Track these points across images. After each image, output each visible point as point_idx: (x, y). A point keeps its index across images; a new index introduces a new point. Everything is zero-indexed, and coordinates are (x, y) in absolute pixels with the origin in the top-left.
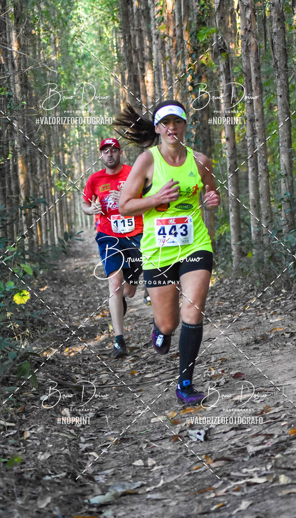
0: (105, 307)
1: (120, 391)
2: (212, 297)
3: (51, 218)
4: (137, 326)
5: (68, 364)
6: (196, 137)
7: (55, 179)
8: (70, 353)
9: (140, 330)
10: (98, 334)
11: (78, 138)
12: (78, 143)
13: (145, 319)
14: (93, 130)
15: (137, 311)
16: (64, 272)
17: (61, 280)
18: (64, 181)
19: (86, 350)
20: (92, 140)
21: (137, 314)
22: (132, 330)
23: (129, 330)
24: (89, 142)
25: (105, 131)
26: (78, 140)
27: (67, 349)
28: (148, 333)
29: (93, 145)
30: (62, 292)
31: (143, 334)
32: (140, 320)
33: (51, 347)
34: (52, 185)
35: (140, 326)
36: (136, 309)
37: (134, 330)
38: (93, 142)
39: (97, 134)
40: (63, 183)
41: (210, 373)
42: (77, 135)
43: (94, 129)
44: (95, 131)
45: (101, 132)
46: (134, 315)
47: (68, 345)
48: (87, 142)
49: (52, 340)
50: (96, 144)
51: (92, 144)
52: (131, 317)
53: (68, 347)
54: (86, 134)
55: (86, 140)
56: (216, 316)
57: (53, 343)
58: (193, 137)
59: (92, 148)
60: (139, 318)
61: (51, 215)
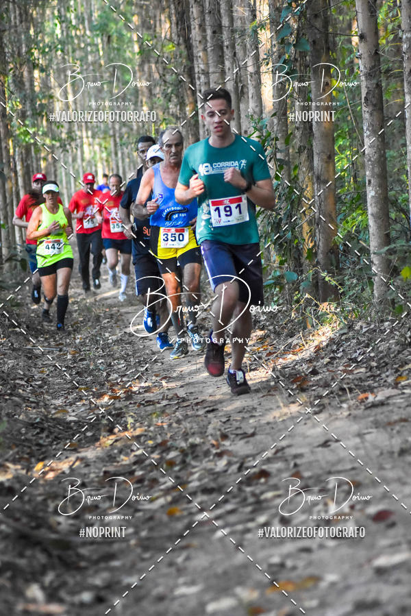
0: (117, 379)
1: (146, 548)
2: (333, 359)
3: (8, 201)
4: (180, 417)
5: (40, 495)
6: (298, 34)
7: (16, 122)
8: (45, 473)
9: (186, 425)
10: (103, 433)
11: (59, 36)
12: (59, 46)
13: (197, 404)
14: (90, 21)
15: (182, 387)
16: (33, 311)
17: (28, 327)
18: (34, 125)
19: (79, 467)
20: (89, 40)
21: (182, 393)
22: (170, 425)
23: (165, 426)
24: (82, 45)
25: (116, 22)
26: (60, 42)
27: (40, 465)
28: (203, 431)
29: (92, 52)
30: (30, 351)
31: (193, 434)
32: (185, 404)
33: (7, 460)
34: (9, 134)
35: (186, 417)
36: (179, 383)
37: (175, 425)
38: (89, 44)
39: (99, 29)
40: (31, 131)
41: (326, 511)
42: (58, 31)
43: (93, 18)
44: (95, 23)
45: (106, 25)
46: (176, 394)
47: (41, 457)
48: (79, 44)
49: (10, 448)
50: (98, 50)
51: (89, 49)
52: (170, 400)
53: (42, 460)
54: (76, 28)
55: (76, 41)
56: (339, 396)
57: (11, 452)
58: (291, 34)
59: (90, 58)
60: (184, 400)
61: (7, 195)
